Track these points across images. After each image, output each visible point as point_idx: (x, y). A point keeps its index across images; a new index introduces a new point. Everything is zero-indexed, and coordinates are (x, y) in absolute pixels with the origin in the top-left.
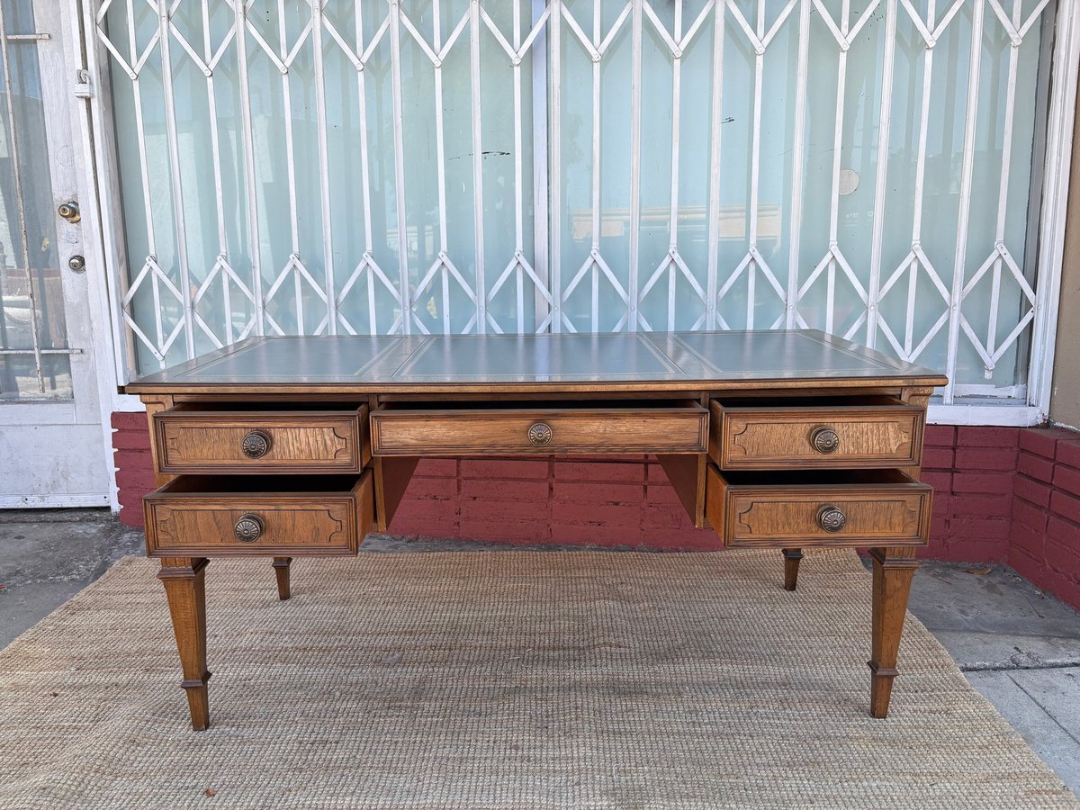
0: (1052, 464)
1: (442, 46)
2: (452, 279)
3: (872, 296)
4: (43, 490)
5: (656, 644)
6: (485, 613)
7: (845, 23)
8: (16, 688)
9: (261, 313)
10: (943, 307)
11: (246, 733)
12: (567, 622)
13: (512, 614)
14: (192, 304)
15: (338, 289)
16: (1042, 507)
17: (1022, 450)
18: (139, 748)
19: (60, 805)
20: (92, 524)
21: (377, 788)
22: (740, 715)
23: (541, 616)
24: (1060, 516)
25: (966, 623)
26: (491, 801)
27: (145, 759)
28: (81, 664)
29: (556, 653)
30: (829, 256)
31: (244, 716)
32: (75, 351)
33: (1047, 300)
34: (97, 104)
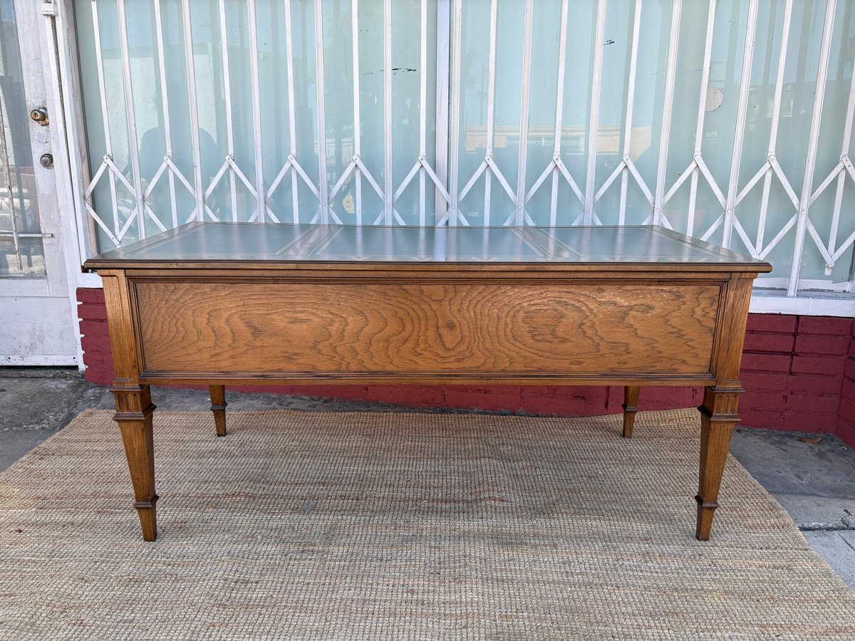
2: (364, 179)
3: (730, 201)
4: (23, 351)
5: (533, 499)
6: (387, 467)
9: (201, 206)
12: (457, 478)
13: (410, 469)
14: (143, 197)
15: (267, 186)
17: (853, 338)
18: (87, 584)
19: (14, 635)
20: (63, 380)
21: (290, 627)
23: (435, 472)
25: (801, 487)
27: (91, 593)
28: (43, 504)
29: (448, 505)
30: (693, 165)
31: (179, 556)
32: (47, 235)
34: (61, 22)
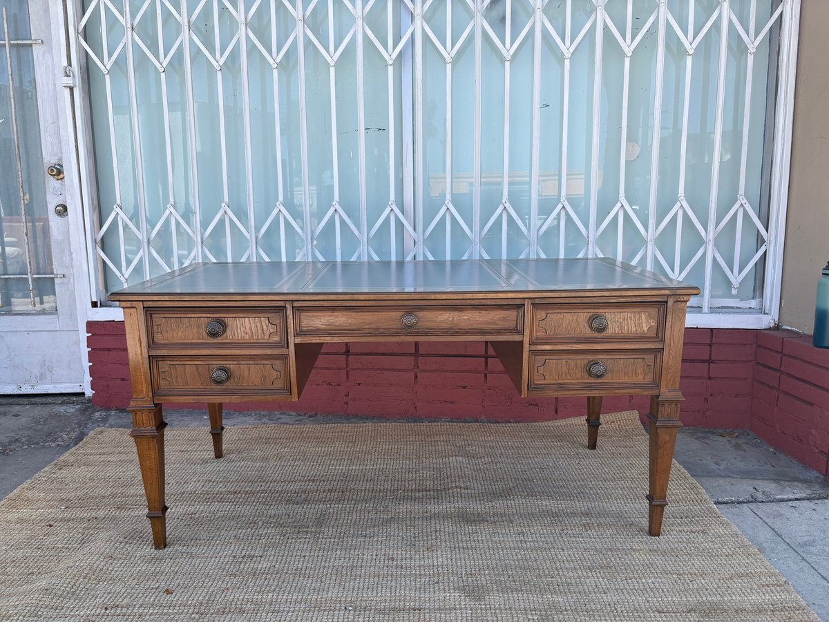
0: (780, 356)
1: (335, 51)
2: (343, 222)
3: (651, 234)
4: (33, 380)
5: (493, 487)
6: (368, 466)
7: (629, 36)
8: (20, 521)
9: (200, 247)
10: (701, 242)
11: (194, 550)
12: (428, 472)
13: (388, 467)
14: (148, 240)
15: (258, 229)
16: (774, 387)
17: (760, 346)
18: (115, 562)
19: (59, 601)
20: (71, 406)
21: (291, 587)
22: (555, 535)
23: (409, 468)
24: (787, 393)
25: (719, 471)
26: (374, 595)
27: (120, 569)
28: (69, 504)
29: (421, 494)
30: (619, 205)
31: (192, 539)
32: (59, 276)
33: (776, 237)
34: (78, 92)
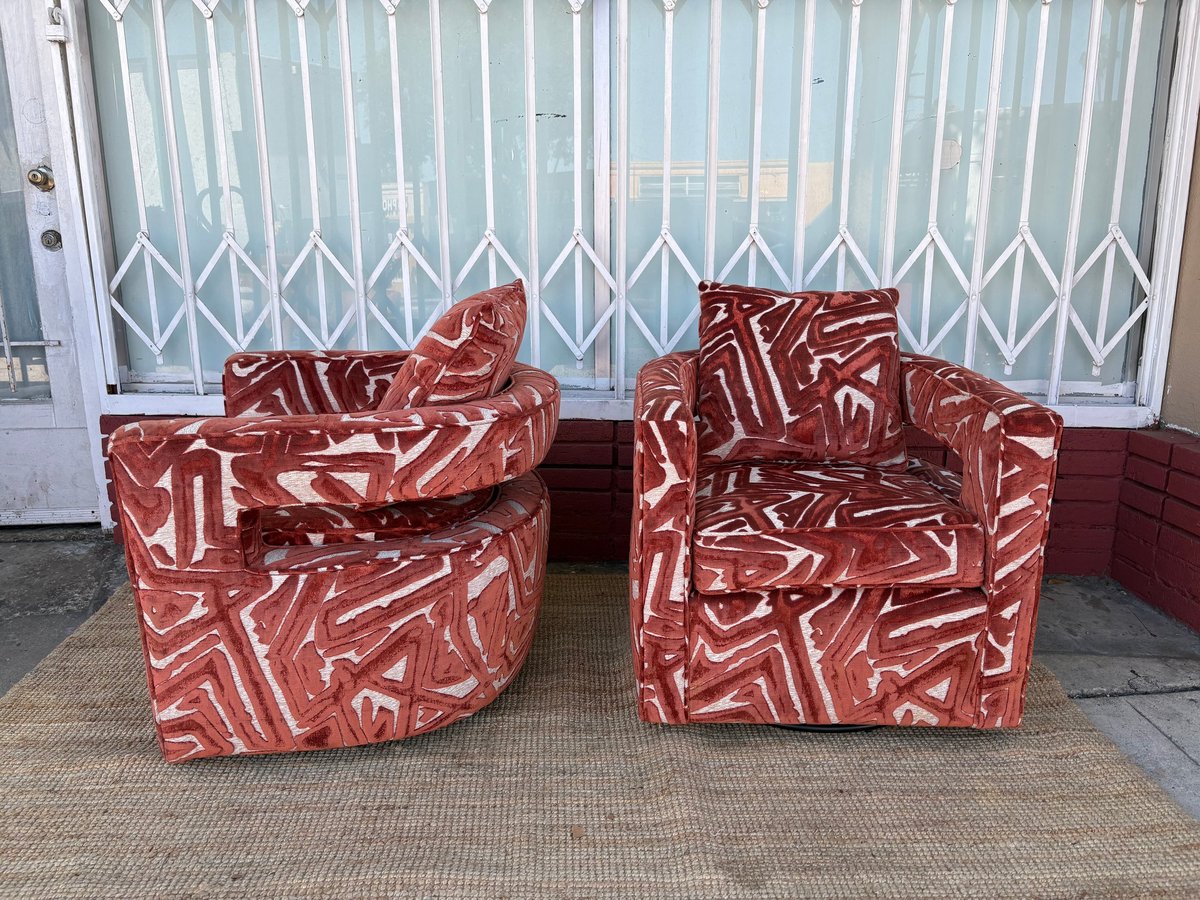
0: (1167, 470)
2: (500, 263)
3: (975, 284)
4: (19, 504)
10: (1051, 295)
11: (300, 797)
15: (367, 274)
16: (1152, 516)
20: (80, 543)
24: (1174, 526)
25: (1075, 644)
30: (928, 239)
32: (52, 343)
33: (1163, 289)
34: (73, 50)
